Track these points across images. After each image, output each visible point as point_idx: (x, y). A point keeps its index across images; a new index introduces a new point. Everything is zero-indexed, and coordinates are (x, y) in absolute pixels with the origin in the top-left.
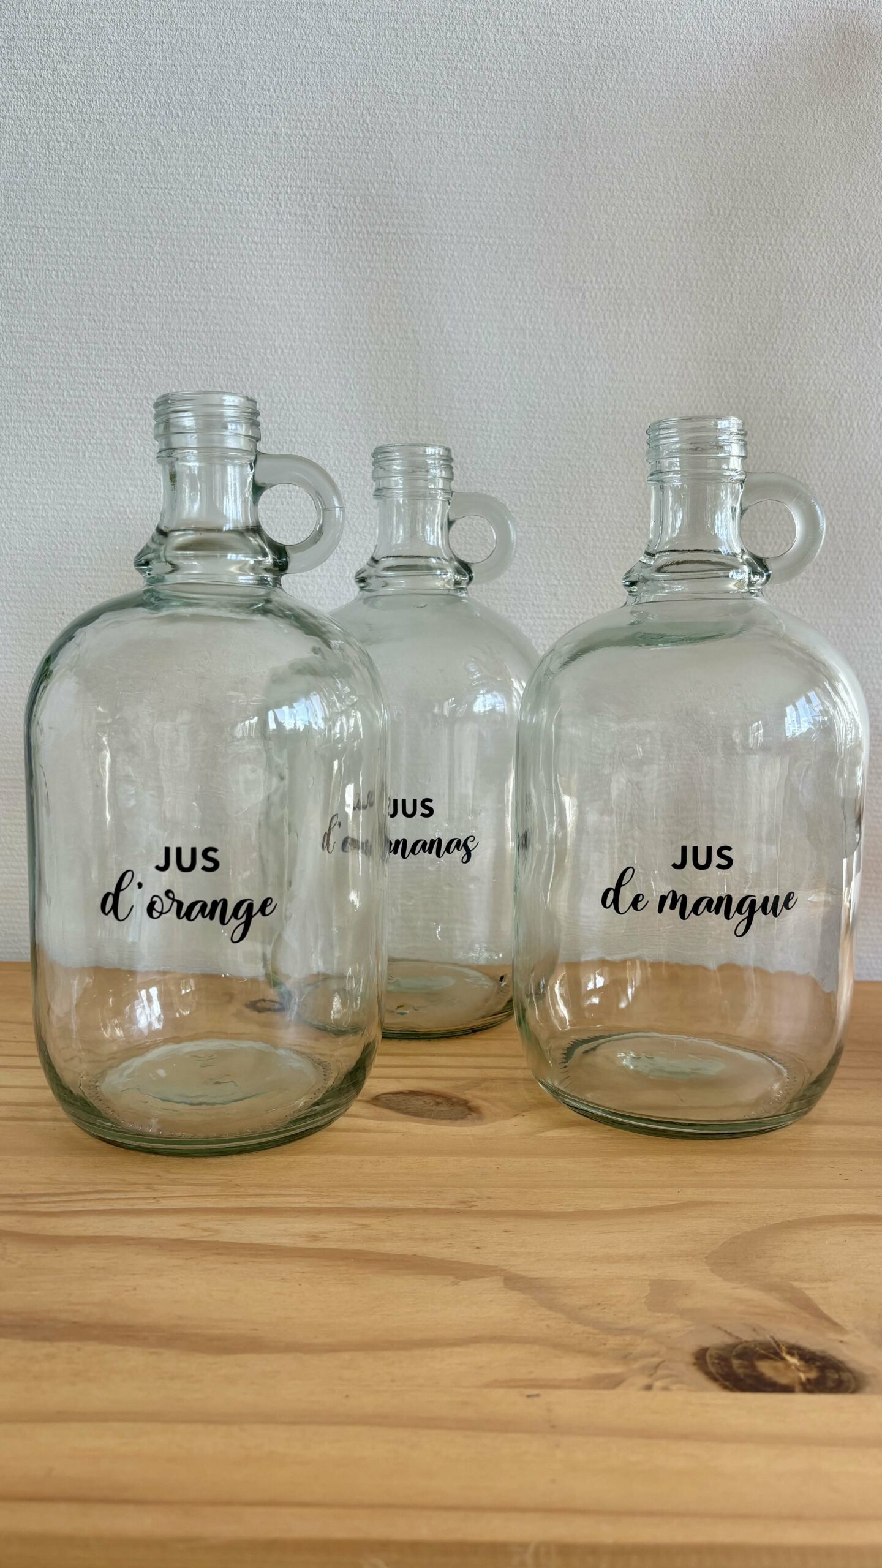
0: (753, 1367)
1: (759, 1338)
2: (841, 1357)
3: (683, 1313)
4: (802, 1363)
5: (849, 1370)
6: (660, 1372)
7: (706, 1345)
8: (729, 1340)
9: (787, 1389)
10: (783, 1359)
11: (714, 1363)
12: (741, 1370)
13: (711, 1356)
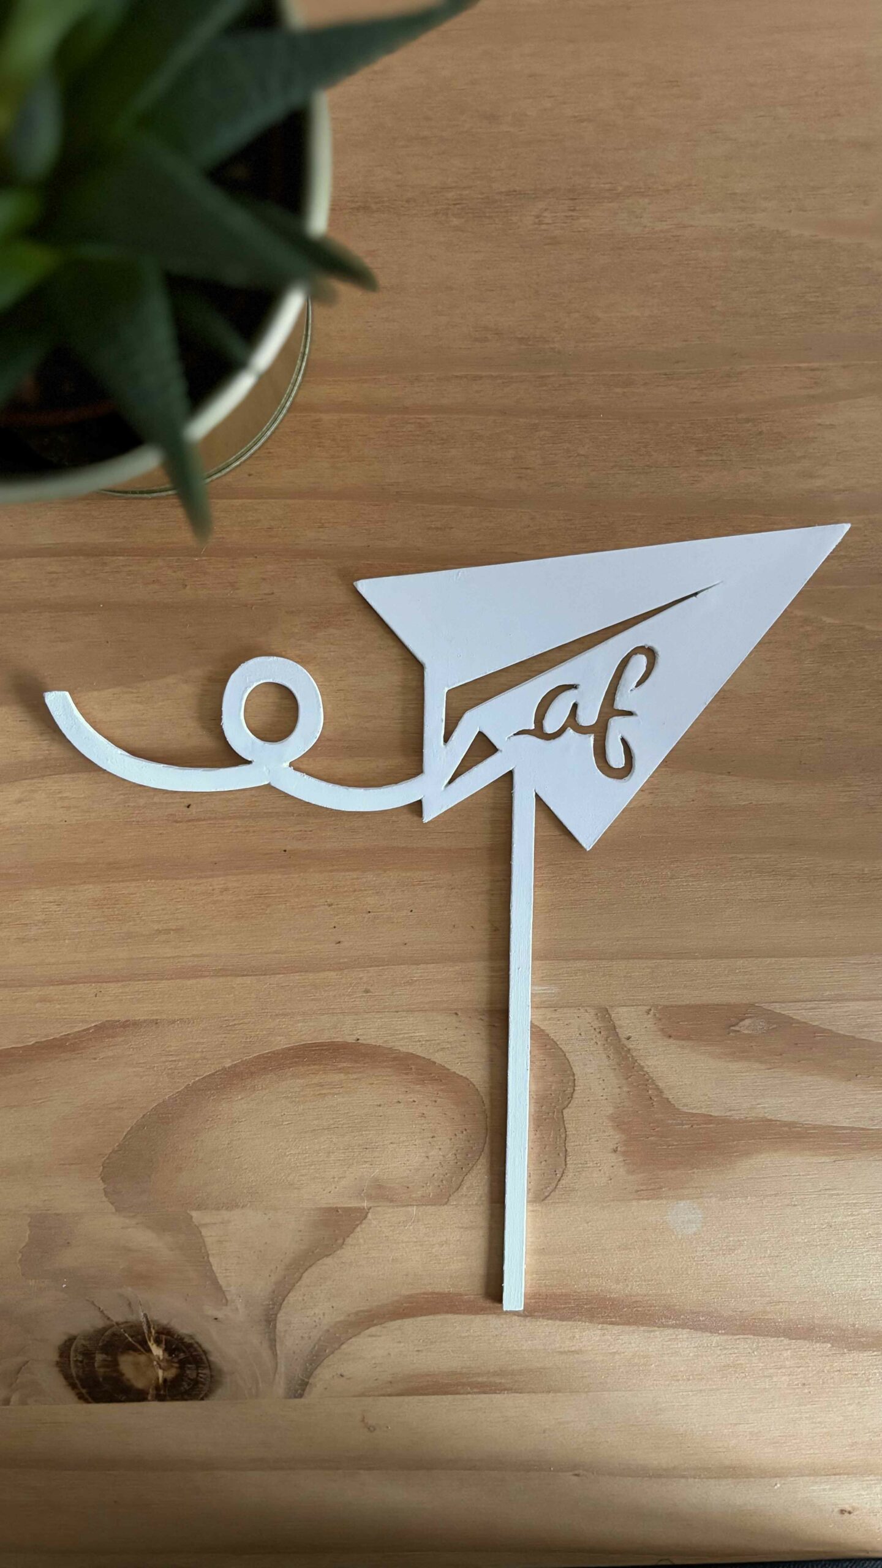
0: (115, 1364)
1: (132, 1318)
2: (207, 1346)
4: (166, 1355)
5: (210, 1365)
6: (22, 1378)
7: (74, 1332)
8: (100, 1323)
9: (140, 1396)
10: (149, 1351)
11: (77, 1361)
12: (102, 1370)
13: (76, 1351)
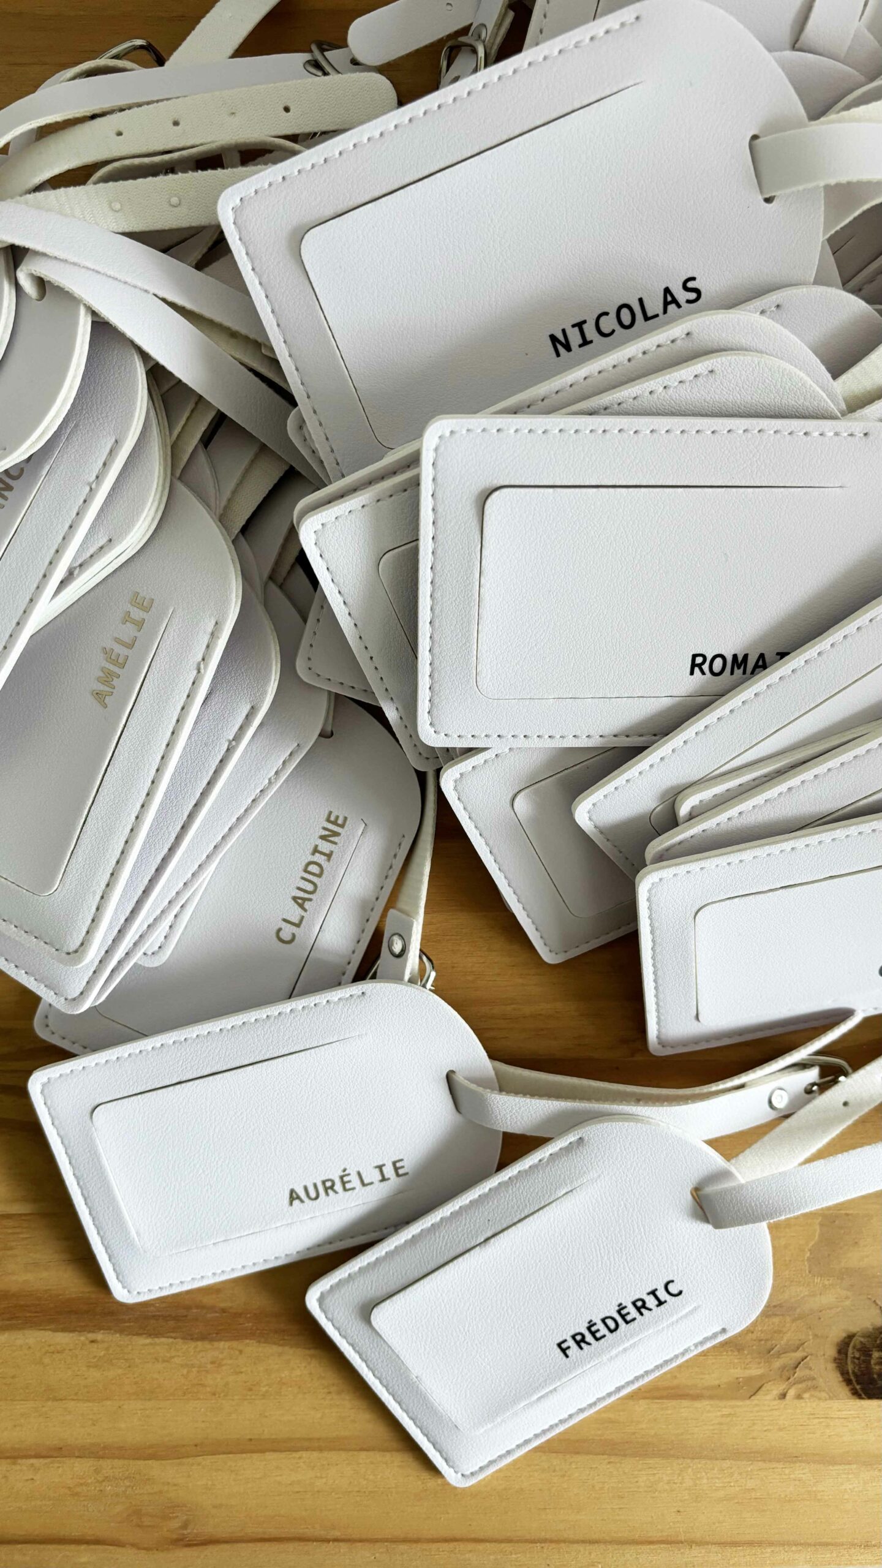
3: (845, 1275)
6: (799, 1373)
7: (853, 1329)
8: (879, 1322)
11: (854, 1357)
12: (877, 1367)
13: (854, 1347)
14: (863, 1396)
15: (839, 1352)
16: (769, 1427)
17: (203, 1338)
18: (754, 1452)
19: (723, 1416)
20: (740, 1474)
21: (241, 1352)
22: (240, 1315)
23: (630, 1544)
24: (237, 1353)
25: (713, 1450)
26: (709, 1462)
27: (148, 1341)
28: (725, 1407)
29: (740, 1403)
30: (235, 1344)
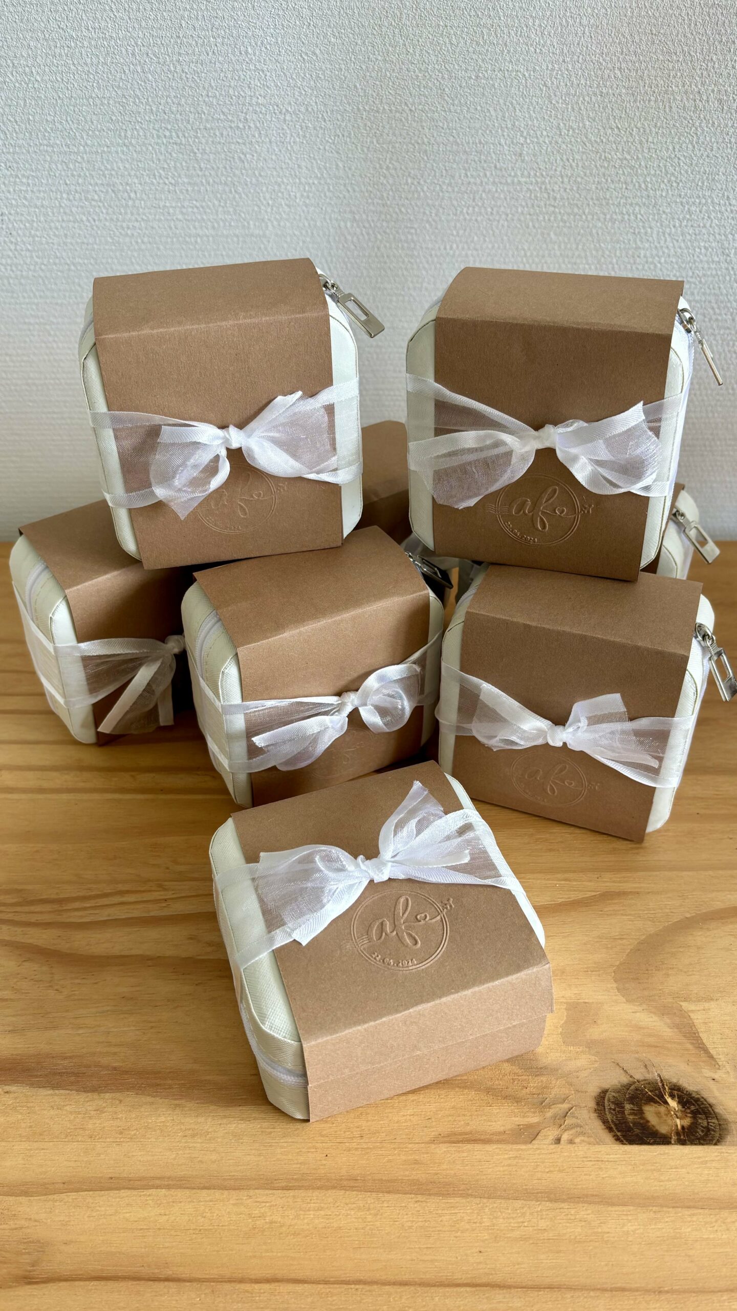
0: (641, 1112)
1: (649, 1076)
2: (711, 1100)
3: (591, 1045)
4: (680, 1107)
5: (716, 1116)
6: (567, 1122)
7: (606, 1086)
8: (625, 1080)
9: (666, 1140)
10: (666, 1103)
11: (610, 1109)
12: (631, 1117)
13: (609, 1101)
14: (625, 1142)
15: (598, 1104)
16: (552, 1169)
17: (94, 1090)
18: (541, 1193)
19: (510, 1158)
20: (531, 1214)
21: (121, 1101)
22: (126, 1072)
23: (438, 1286)
24: (118, 1102)
25: (505, 1191)
26: (503, 1201)
27: (51, 1092)
28: (511, 1150)
29: (523, 1147)
30: (118, 1095)
